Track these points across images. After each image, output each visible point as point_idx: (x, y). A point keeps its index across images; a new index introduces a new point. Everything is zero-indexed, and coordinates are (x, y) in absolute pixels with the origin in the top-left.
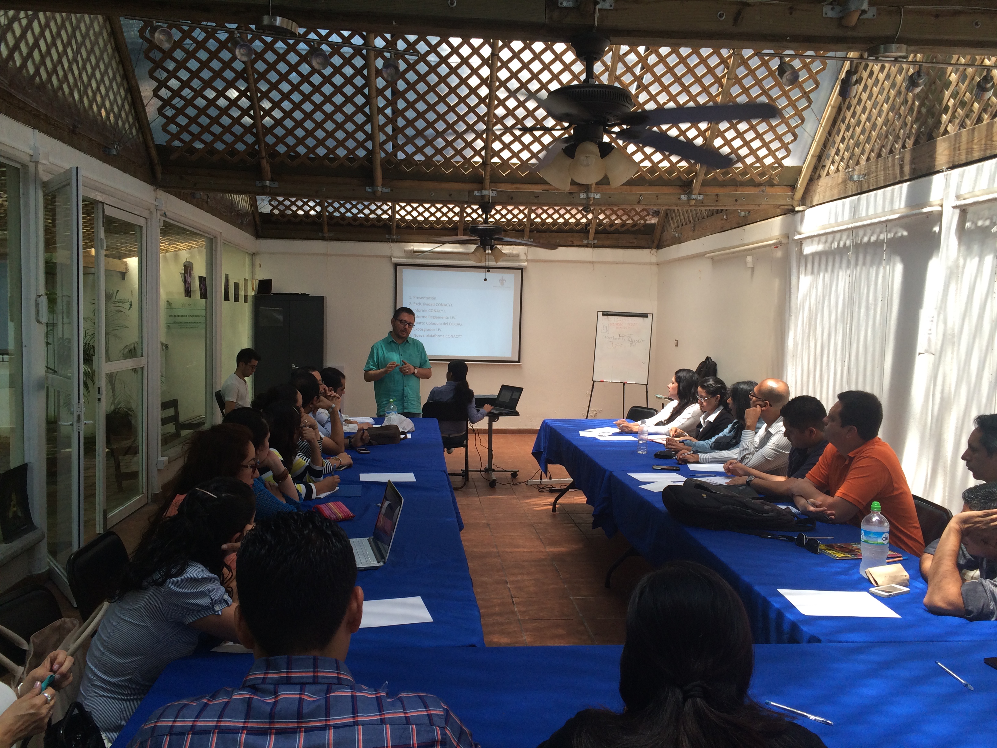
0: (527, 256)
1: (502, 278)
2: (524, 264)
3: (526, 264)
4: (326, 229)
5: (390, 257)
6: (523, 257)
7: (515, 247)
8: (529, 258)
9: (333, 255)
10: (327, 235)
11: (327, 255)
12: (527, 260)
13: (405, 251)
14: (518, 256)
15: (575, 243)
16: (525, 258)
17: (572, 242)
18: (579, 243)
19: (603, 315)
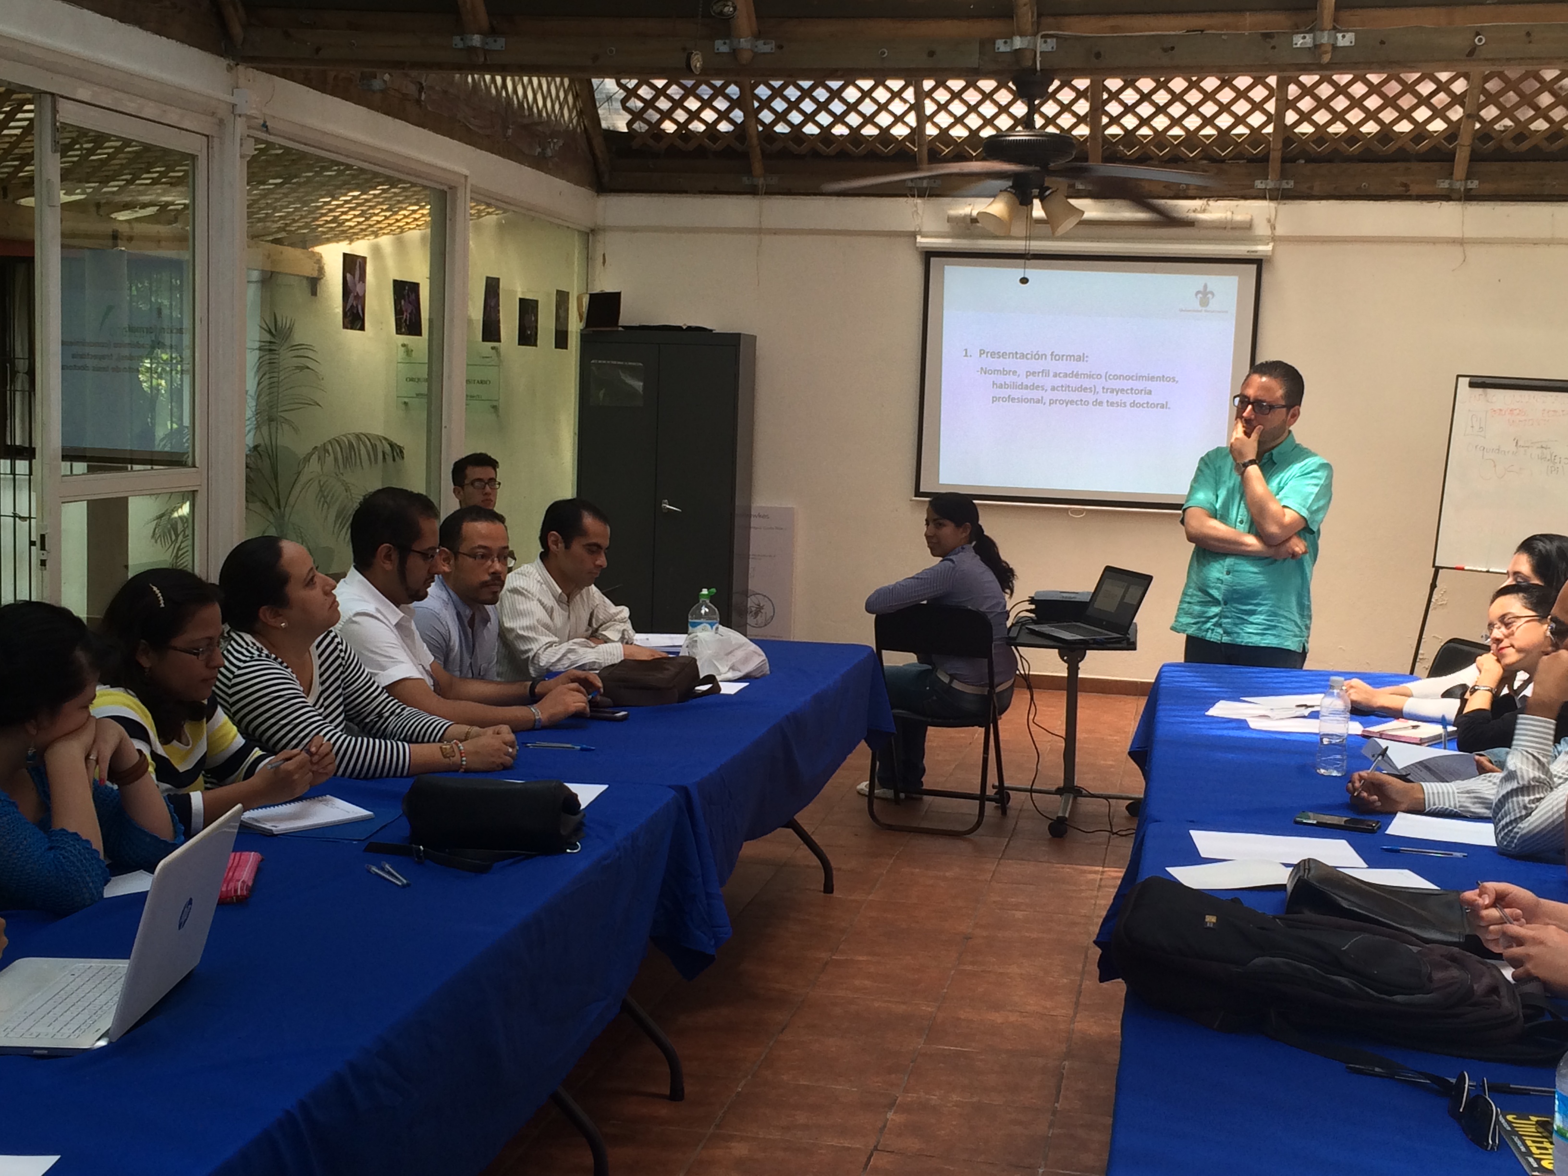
0: (1273, 227)
1: (1205, 286)
2: (1264, 249)
3: (1269, 248)
4: (757, 166)
5: (913, 235)
6: (1261, 229)
7: (1242, 203)
8: (1280, 231)
9: (776, 232)
10: (761, 181)
11: (759, 231)
12: (1274, 239)
13: (950, 219)
14: (1248, 226)
15: (1415, 190)
16: (1268, 232)
17: (1405, 185)
18: (1426, 189)
19: (1472, 385)
